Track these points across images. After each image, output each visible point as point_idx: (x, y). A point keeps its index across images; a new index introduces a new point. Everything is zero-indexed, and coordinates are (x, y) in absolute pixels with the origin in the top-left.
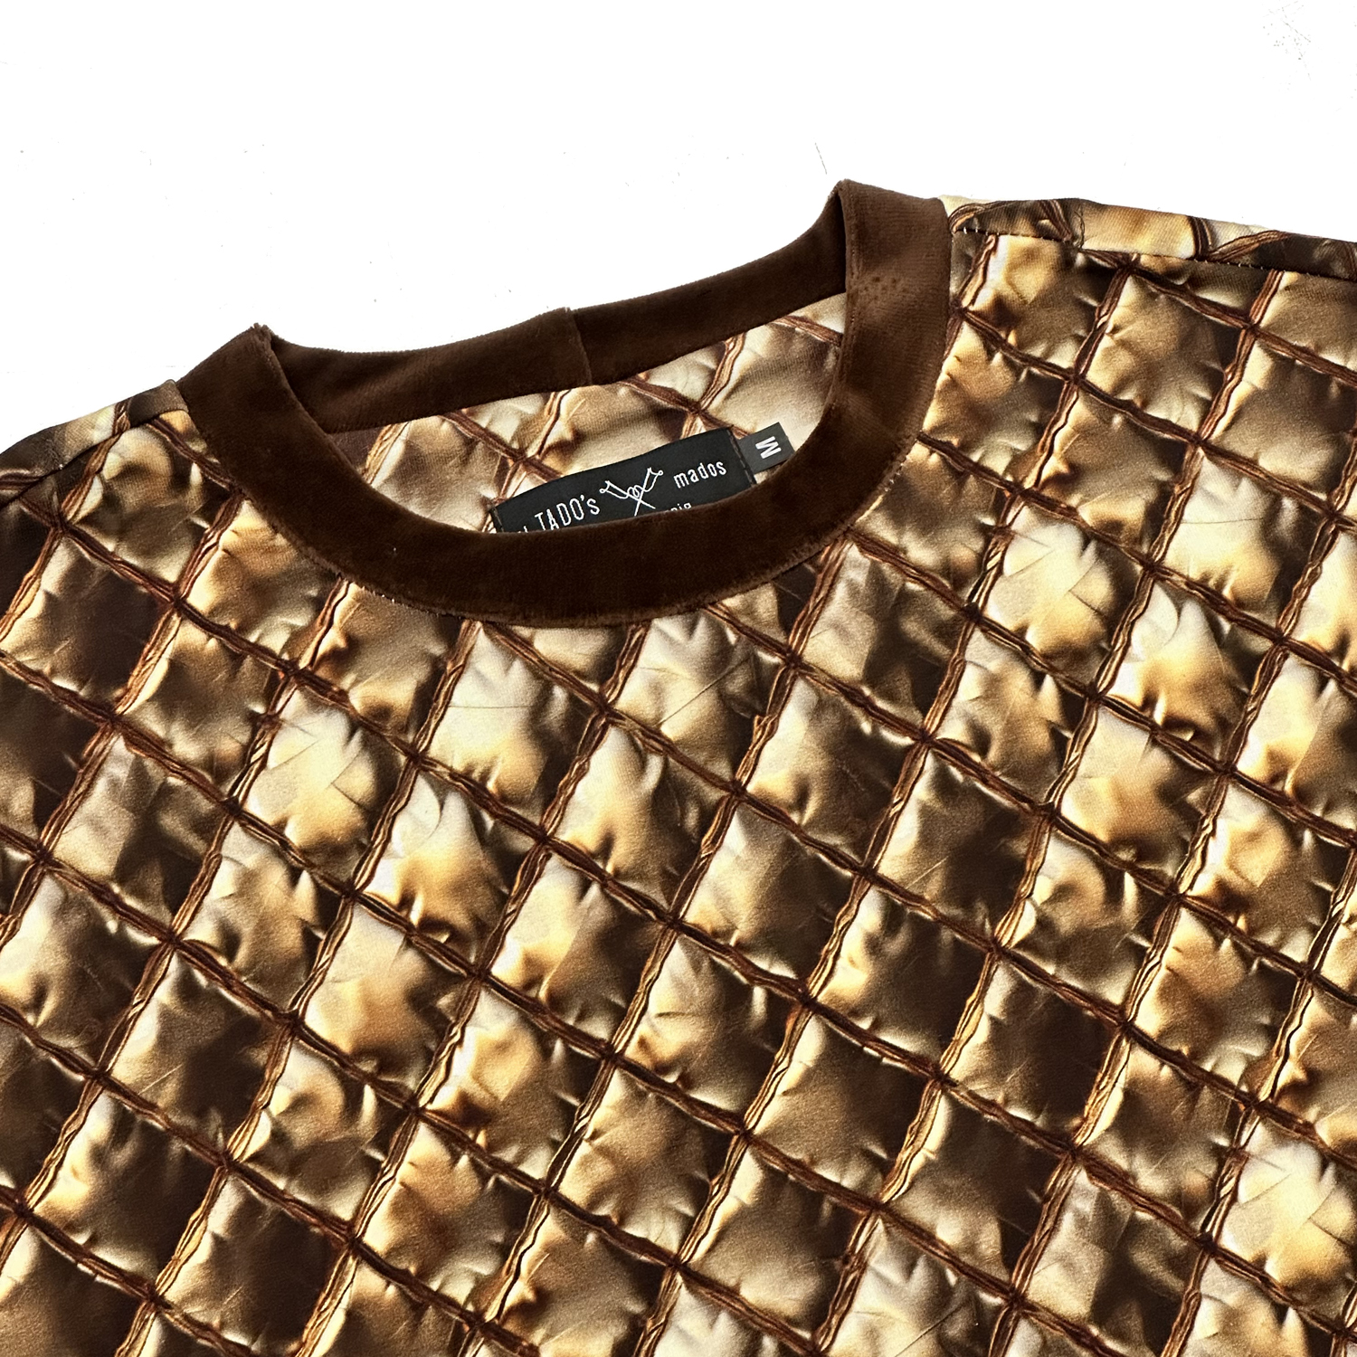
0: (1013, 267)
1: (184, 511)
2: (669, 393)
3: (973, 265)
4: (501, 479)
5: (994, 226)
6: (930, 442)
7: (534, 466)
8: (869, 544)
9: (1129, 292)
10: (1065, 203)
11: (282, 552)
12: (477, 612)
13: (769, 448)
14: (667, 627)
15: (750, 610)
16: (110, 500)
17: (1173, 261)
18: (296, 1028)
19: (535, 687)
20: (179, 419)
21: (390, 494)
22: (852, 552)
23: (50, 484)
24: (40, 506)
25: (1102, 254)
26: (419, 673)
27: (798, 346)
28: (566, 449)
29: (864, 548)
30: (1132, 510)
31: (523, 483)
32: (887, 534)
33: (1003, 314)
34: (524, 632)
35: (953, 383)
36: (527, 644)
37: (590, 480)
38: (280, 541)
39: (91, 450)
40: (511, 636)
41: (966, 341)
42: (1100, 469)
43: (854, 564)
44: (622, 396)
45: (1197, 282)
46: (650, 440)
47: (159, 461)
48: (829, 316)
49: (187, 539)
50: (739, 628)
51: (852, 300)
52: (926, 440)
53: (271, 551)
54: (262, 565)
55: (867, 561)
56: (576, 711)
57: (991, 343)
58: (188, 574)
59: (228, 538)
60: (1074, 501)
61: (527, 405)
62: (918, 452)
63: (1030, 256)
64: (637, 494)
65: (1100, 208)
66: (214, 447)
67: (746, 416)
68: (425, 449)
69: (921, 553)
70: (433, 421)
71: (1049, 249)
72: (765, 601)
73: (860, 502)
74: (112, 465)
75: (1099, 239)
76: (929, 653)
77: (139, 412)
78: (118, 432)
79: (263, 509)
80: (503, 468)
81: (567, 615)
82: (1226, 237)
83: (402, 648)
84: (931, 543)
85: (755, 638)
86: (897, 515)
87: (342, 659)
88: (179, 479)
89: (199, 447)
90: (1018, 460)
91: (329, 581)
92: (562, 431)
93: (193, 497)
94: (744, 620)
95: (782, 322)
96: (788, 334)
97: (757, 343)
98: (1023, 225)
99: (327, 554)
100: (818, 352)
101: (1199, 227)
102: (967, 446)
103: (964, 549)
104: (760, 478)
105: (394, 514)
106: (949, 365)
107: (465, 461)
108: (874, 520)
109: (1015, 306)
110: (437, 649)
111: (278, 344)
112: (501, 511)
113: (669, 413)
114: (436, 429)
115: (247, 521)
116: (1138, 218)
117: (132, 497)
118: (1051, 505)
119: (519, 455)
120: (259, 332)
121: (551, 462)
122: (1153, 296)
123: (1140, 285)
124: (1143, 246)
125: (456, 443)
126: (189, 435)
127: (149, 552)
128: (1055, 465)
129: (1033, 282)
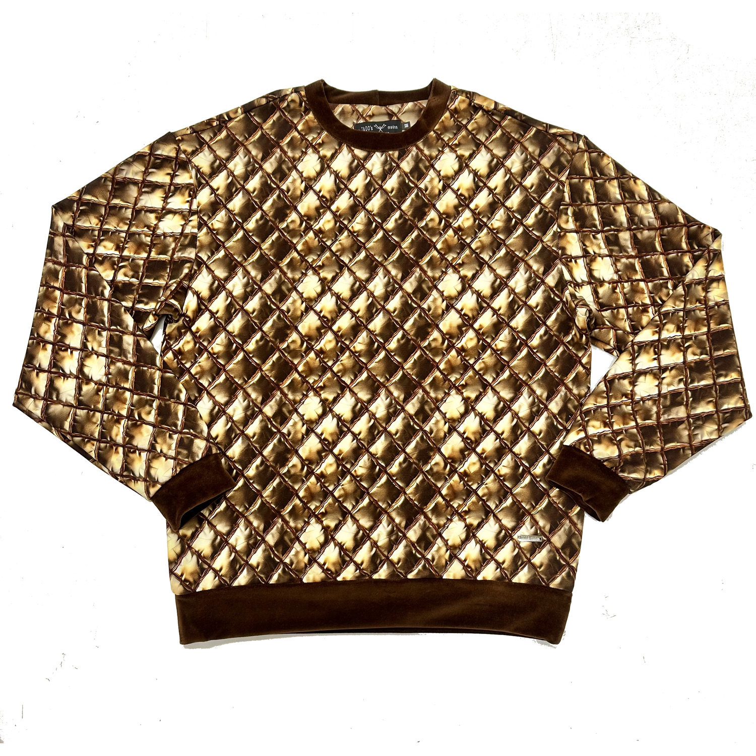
0: (460, 102)
1: (300, 110)
2: (391, 111)
3: (453, 100)
4: (358, 119)
5: (458, 93)
6: (435, 132)
7: (364, 118)
8: (418, 148)
9: (480, 113)
10: (473, 93)
11: (315, 123)
12: (346, 143)
13: (406, 126)
14: (378, 154)
15: (393, 155)
16: (288, 105)
17: (490, 109)
18: (295, 208)
19: (352, 159)
20: (303, 93)
21: (338, 117)
22: (414, 148)
23: (278, 99)
24: (276, 104)
25: (477, 104)
26: (333, 151)
27: (417, 108)
28: (370, 117)
29: (416, 149)
30: (467, 154)
31: (361, 121)
32: (422, 147)
33: (456, 111)
34: (353, 148)
35: (443, 121)
36: (353, 151)
37: (374, 123)
38: (316, 120)
39: (286, 95)
40: (351, 149)
41: (447, 114)
42: (464, 145)
43: (414, 151)
44: (383, 109)
45: (493, 114)
46: (386, 119)
47: (298, 100)
48: (424, 103)
49: (300, 116)
50: (390, 158)
51: (429, 101)
52: (434, 131)
53: (314, 122)
54: (311, 124)
55: (416, 151)
56: (358, 165)
57: (452, 116)
58: (298, 123)
59: (307, 118)
60: (457, 149)
61: (365, 106)
62: (432, 133)
63: (464, 101)
64: (380, 128)
65: (479, 95)
66: (307, 100)
67: (404, 119)
68: (345, 110)
69: (426, 152)
70: (348, 105)
71: (468, 101)
72: (396, 154)
73: (418, 140)
74: (290, 99)
75: (477, 101)
76: (422, 171)
77: (296, 90)
78: (292, 93)
79: (314, 114)
80: (359, 117)
81: (361, 147)
82: (501, 107)
83: (331, 146)
84: (429, 150)
85: (392, 160)
86: (424, 144)
87: (320, 145)
88: (301, 105)
89: (305, 99)
90: (450, 139)
91: (322, 130)
92: (370, 113)
93: (303, 109)
94: (392, 156)
95: (416, 102)
96: (416, 105)
97: (410, 105)
98: (464, 95)
99: (322, 125)
100: (421, 110)
101: (496, 103)
102: (441, 134)
103: (434, 153)
104: (403, 131)
105: (337, 121)
106: (443, 118)
107: (352, 114)
108: (420, 144)
109: (459, 110)
110: (337, 148)
111: (325, 84)
112: (356, 125)
113: (391, 115)
114: (348, 107)
115: (311, 115)
116: (486, 99)
117: (292, 106)
118: (453, 149)
119: (362, 116)
120: (322, 81)
121: (367, 118)
122: (484, 115)
123: (483, 112)
124: (485, 105)
125: (351, 110)
126: (304, 96)
127: (293, 117)
128: (456, 142)
129: (463, 106)
